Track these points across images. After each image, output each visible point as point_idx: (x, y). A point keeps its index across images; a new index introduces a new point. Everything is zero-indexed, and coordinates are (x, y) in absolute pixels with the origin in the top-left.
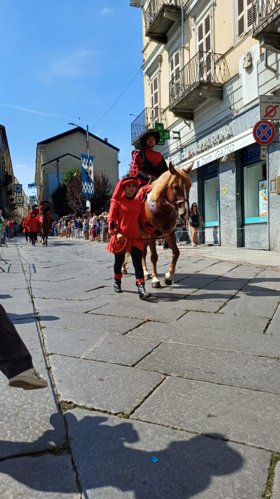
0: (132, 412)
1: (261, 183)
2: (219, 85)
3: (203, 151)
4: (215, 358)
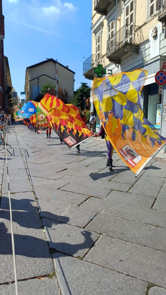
0: (84, 257)
1: (158, 105)
2: (137, 45)
4: (125, 224)
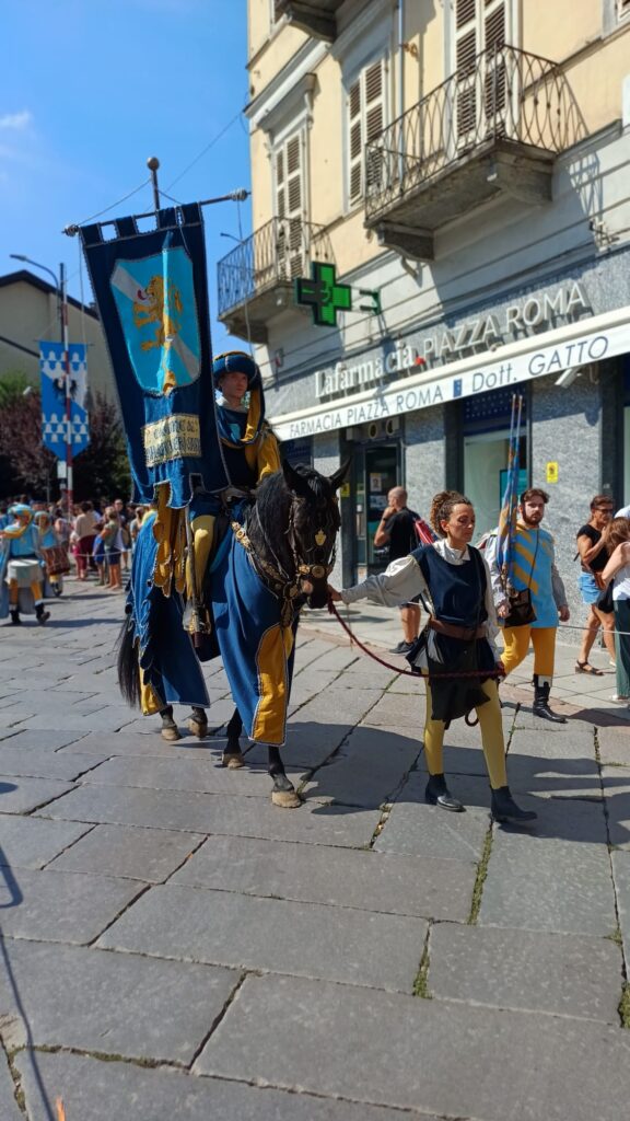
2: (546, 155)
3: (467, 352)
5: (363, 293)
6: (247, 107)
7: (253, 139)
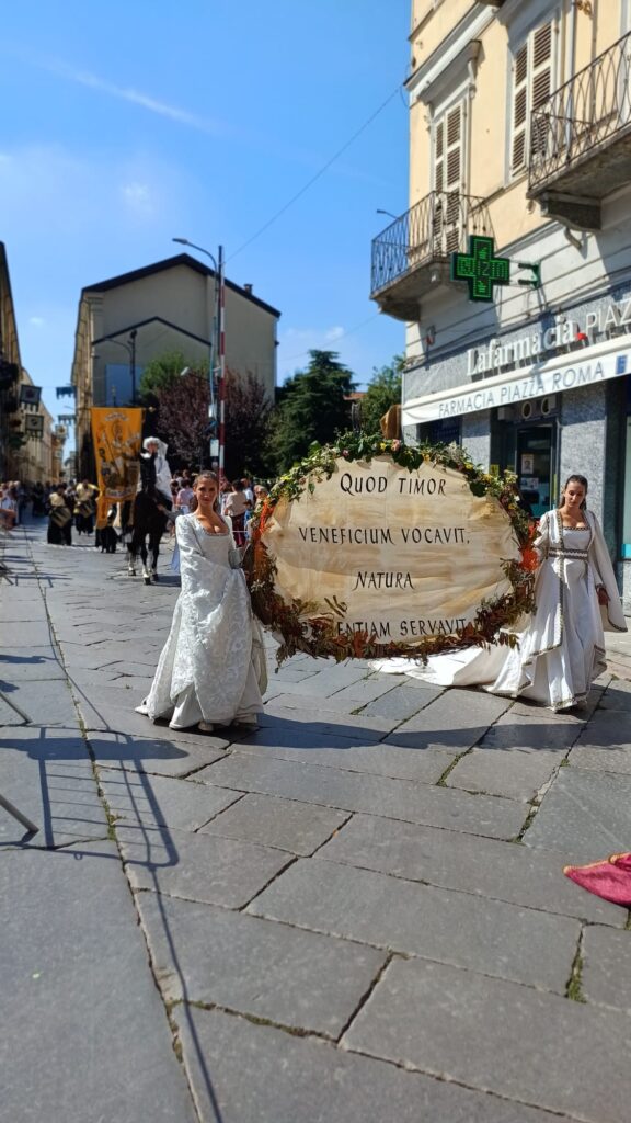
5: (522, 266)
6: (408, 80)
7: (413, 112)
